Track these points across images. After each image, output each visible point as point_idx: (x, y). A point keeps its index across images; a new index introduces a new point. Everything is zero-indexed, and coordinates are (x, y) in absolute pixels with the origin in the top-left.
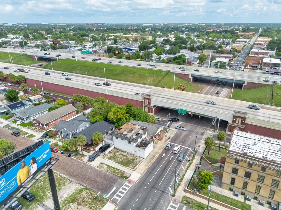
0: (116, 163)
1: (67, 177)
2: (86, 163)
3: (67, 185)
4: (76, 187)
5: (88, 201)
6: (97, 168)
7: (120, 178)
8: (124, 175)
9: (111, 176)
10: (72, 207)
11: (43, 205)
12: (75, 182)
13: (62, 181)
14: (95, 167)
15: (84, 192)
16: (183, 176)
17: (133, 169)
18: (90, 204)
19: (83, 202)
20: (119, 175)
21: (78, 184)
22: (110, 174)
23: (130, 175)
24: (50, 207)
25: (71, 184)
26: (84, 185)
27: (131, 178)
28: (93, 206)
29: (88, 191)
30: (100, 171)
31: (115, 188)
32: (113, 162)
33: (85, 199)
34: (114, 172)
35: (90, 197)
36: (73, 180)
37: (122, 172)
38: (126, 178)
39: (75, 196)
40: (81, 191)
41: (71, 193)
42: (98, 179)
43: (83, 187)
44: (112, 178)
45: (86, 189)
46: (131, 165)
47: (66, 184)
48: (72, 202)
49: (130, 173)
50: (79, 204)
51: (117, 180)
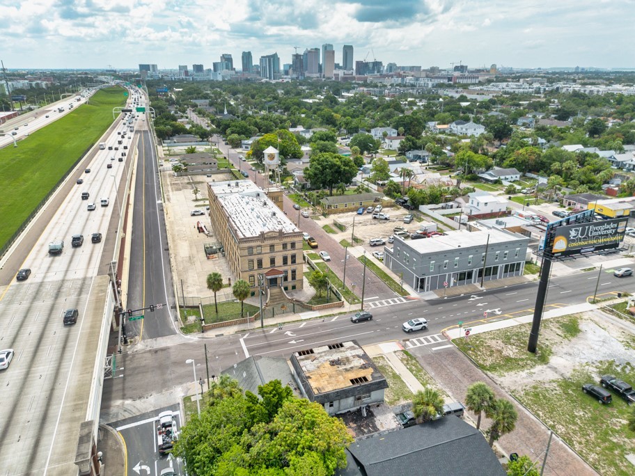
0: (405, 381)
1: (520, 407)
2: (472, 419)
3: (520, 388)
4: (502, 379)
5: (484, 349)
6: (450, 394)
7: (415, 359)
8: (405, 357)
9: (428, 368)
10: (511, 353)
11: (562, 375)
12: (503, 388)
13: (531, 400)
14: (452, 397)
15: (488, 363)
16: (321, 317)
17: (382, 357)
18: (482, 345)
19: (493, 351)
20: (414, 361)
21: (498, 382)
22: (429, 371)
23: (395, 352)
24: (549, 369)
25: (513, 388)
26: (485, 376)
27: (398, 348)
28: (478, 342)
29: (481, 362)
30: (445, 384)
31: (434, 349)
32: (409, 387)
33: (489, 353)
34: (419, 371)
35: (479, 353)
36: (507, 395)
37: (405, 362)
38: (405, 352)
39: (505, 365)
40: (493, 368)
41: (512, 373)
42: (456, 372)
43: (489, 373)
44: (429, 364)
45: (482, 367)
46: (380, 365)
47: (523, 393)
48: (511, 359)
49: (394, 354)
50: (500, 352)
51: (423, 357)
